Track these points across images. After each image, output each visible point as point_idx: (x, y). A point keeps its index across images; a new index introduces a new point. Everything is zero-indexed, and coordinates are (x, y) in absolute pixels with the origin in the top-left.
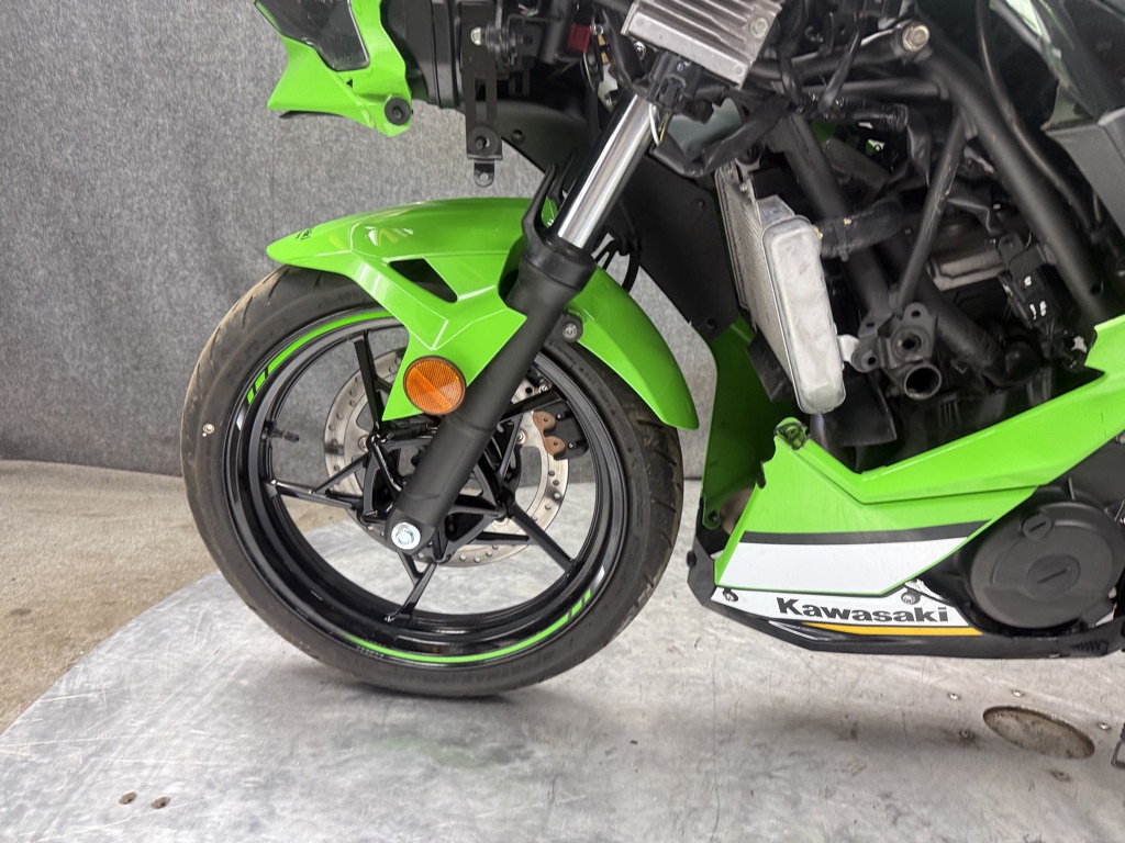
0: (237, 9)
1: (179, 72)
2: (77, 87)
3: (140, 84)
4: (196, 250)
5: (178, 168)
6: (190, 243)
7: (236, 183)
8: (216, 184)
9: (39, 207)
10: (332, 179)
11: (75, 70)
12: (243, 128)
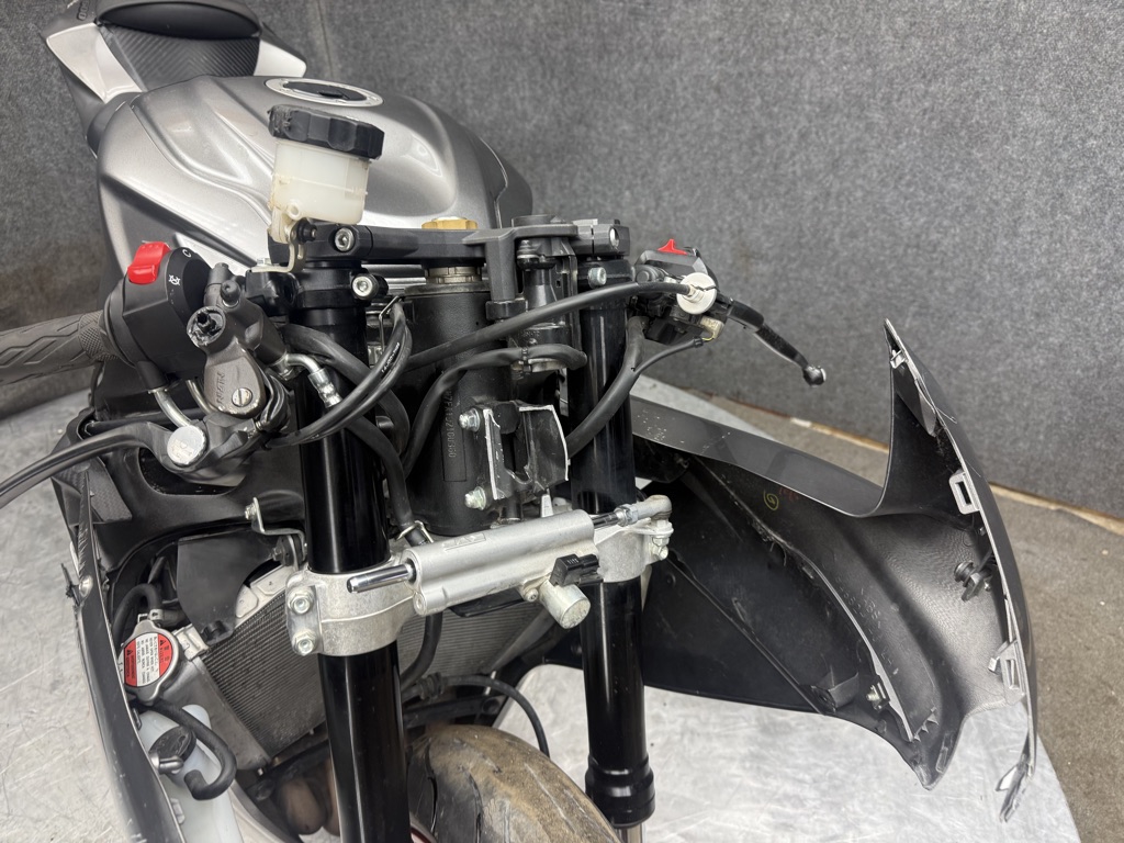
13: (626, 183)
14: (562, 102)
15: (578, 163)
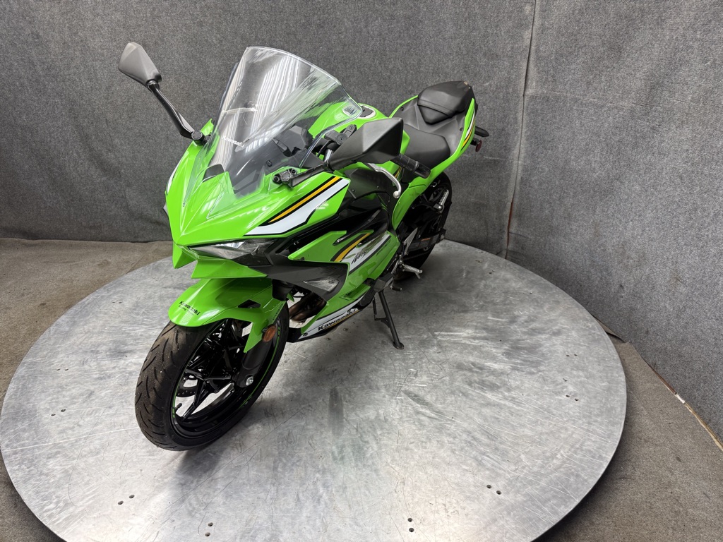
0: (74, 50)
1: (58, 80)
2: (20, 90)
3: (45, 86)
4: (84, 152)
5: (68, 119)
6: (80, 149)
7: (92, 123)
8: (85, 124)
9: (19, 141)
10: (130, 118)
11: (18, 83)
12: (89, 100)
13: (632, 218)
14: (612, 167)
15: (613, 201)
